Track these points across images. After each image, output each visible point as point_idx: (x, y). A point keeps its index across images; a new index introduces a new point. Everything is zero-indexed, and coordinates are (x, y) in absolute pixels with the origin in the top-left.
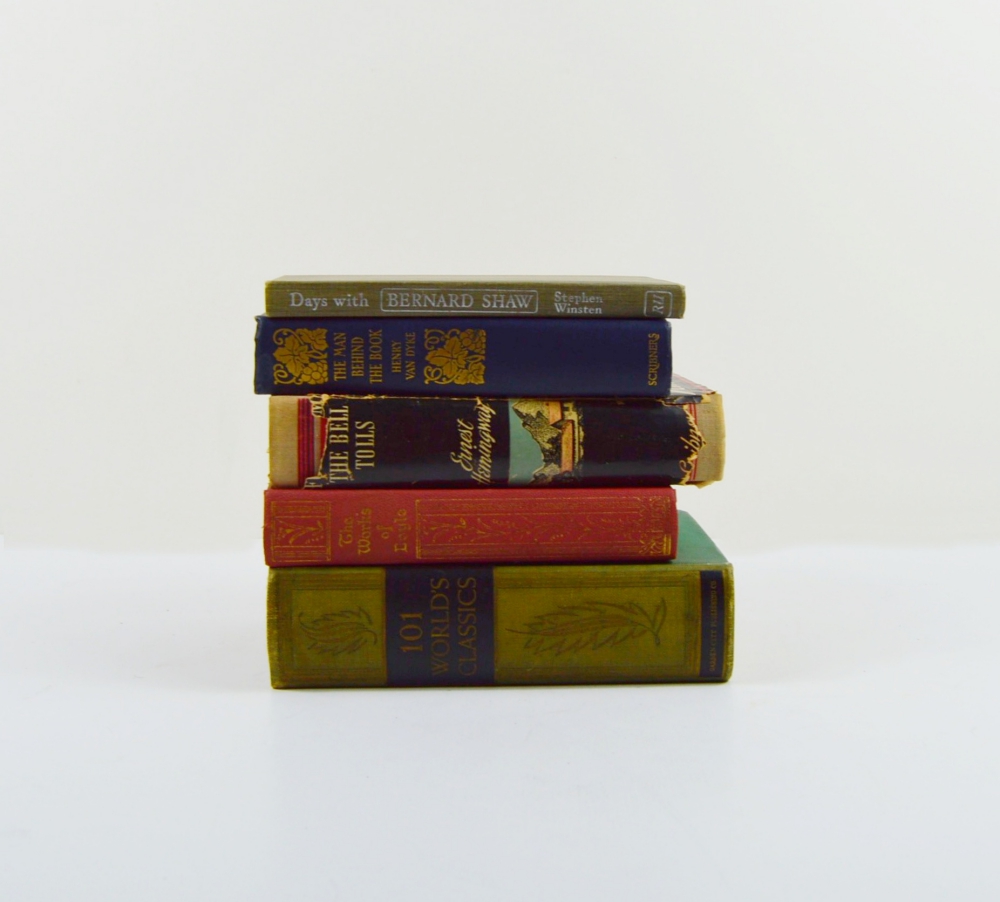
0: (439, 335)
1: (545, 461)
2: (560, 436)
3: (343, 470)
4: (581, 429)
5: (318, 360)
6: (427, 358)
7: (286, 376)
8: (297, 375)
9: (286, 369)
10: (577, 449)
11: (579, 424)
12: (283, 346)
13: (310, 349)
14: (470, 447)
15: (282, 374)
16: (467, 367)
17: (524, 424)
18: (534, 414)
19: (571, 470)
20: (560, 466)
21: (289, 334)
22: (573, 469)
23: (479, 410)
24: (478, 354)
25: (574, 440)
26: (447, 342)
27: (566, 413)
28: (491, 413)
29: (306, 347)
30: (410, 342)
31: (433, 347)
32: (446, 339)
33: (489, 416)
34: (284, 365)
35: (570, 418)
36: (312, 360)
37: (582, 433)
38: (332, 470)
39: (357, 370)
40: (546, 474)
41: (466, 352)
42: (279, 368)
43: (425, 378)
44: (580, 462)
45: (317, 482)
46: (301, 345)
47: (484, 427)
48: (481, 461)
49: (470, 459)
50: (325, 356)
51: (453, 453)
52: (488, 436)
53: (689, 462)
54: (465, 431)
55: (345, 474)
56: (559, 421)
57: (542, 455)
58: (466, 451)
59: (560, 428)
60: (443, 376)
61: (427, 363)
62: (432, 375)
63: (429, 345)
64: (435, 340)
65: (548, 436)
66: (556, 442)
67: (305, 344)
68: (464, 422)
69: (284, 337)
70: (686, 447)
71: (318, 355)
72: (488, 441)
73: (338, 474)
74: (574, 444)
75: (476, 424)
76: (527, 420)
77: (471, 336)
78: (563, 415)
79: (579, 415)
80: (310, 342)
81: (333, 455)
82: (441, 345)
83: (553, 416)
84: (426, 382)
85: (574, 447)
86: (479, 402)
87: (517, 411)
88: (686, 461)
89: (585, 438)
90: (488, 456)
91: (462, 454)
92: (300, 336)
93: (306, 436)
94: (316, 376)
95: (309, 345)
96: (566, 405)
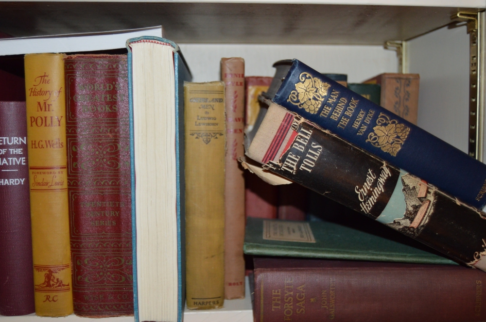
0: (387, 119)
1: (405, 215)
2: (420, 206)
3: (292, 166)
4: (433, 207)
5: (318, 100)
6: (374, 128)
7: (295, 100)
8: (303, 102)
9: (297, 96)
10: (425, 218)
11: (433, 204)
12: (303, 82)
13: (316, 92)
14: (369, 188)
15: (294, 98)
16: (392, 144)
17: (404, 190)
18: (411, 187)
19: (416, 228)
20: (411, 223)
21: (310, 78)
22: (417, 228)
23: (382, 169)
24: (401, 139)
25: (426, 212)
26: (389, 125)
27: (428, 195)
28: (388, 174)
29: (315, 90)
30: (370, 115)
31: (380, 124)
32: (389, 123)
33: (387, 176)
34: (298, 93)
35: (429, 198)
36: (314, 99)
37: (432, 211)
38: (285, 163)
39: (335, 116)
40: (401, 223)
41: (396, 136)
42: (294, 93)
43: (368, 139)
44: (422, 226)
45: (274, 165)
46: (313, 87)
47: (382, 180)
48: (371, 199)
49: (365, 194)
50: (323, 100)
51: (357, 187)
52: (381, 186)
53: (480, 255)
54: (370, 178)
55: (292, 169)
56: (423, 198)
57: (405, 212)
58: (365, 189)
59: (422, 202)
60: (377, 142)
61: (373, 131)
62: (372, 139)
63: (379, 122)
64: (383, 121)
65: (414, 203)
66: (416, 208)
67: (315, 87)
68: (372, 172)
69: (306, 78)
70: (483, 246)
71: (319, 98)
72: (380, 189)
73: (288, 167)
74: (425, 214)
75: (378, 177)
76: (406, 188)
77: (402, 128)
78: (426, 195)
79: (435, 200)
80: (318, 87)
81: (290, 154)
82: (385, 125)
83: (421, 193)
84: (367, 141)
85: (424, 216)
86: (385, 165)
87: (403, 180)
88: (479, 253)
89: (433, 214)
90: (376, 198)
91: (362, 190)
92: (315, 82)
93: (281, 135)
94: (312, 108)
95: (318, 89)
96: (429, 190)
